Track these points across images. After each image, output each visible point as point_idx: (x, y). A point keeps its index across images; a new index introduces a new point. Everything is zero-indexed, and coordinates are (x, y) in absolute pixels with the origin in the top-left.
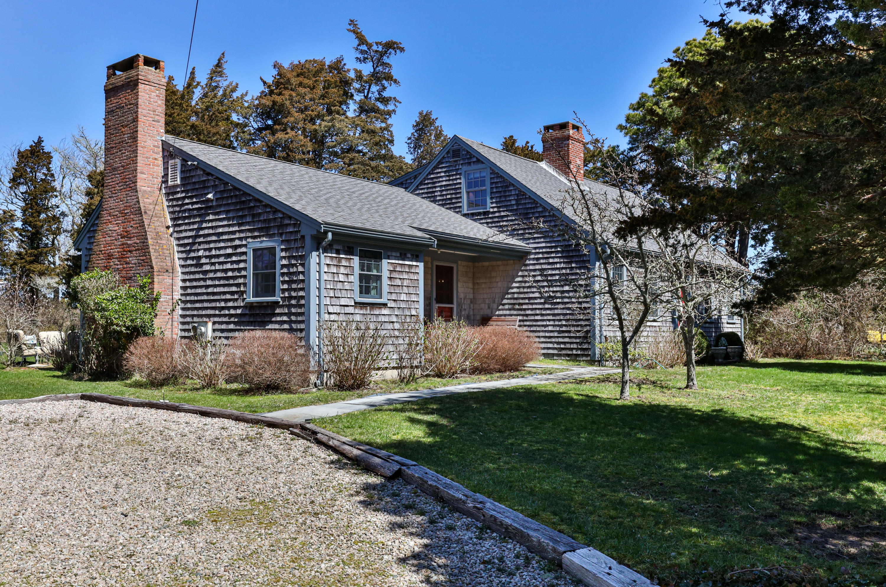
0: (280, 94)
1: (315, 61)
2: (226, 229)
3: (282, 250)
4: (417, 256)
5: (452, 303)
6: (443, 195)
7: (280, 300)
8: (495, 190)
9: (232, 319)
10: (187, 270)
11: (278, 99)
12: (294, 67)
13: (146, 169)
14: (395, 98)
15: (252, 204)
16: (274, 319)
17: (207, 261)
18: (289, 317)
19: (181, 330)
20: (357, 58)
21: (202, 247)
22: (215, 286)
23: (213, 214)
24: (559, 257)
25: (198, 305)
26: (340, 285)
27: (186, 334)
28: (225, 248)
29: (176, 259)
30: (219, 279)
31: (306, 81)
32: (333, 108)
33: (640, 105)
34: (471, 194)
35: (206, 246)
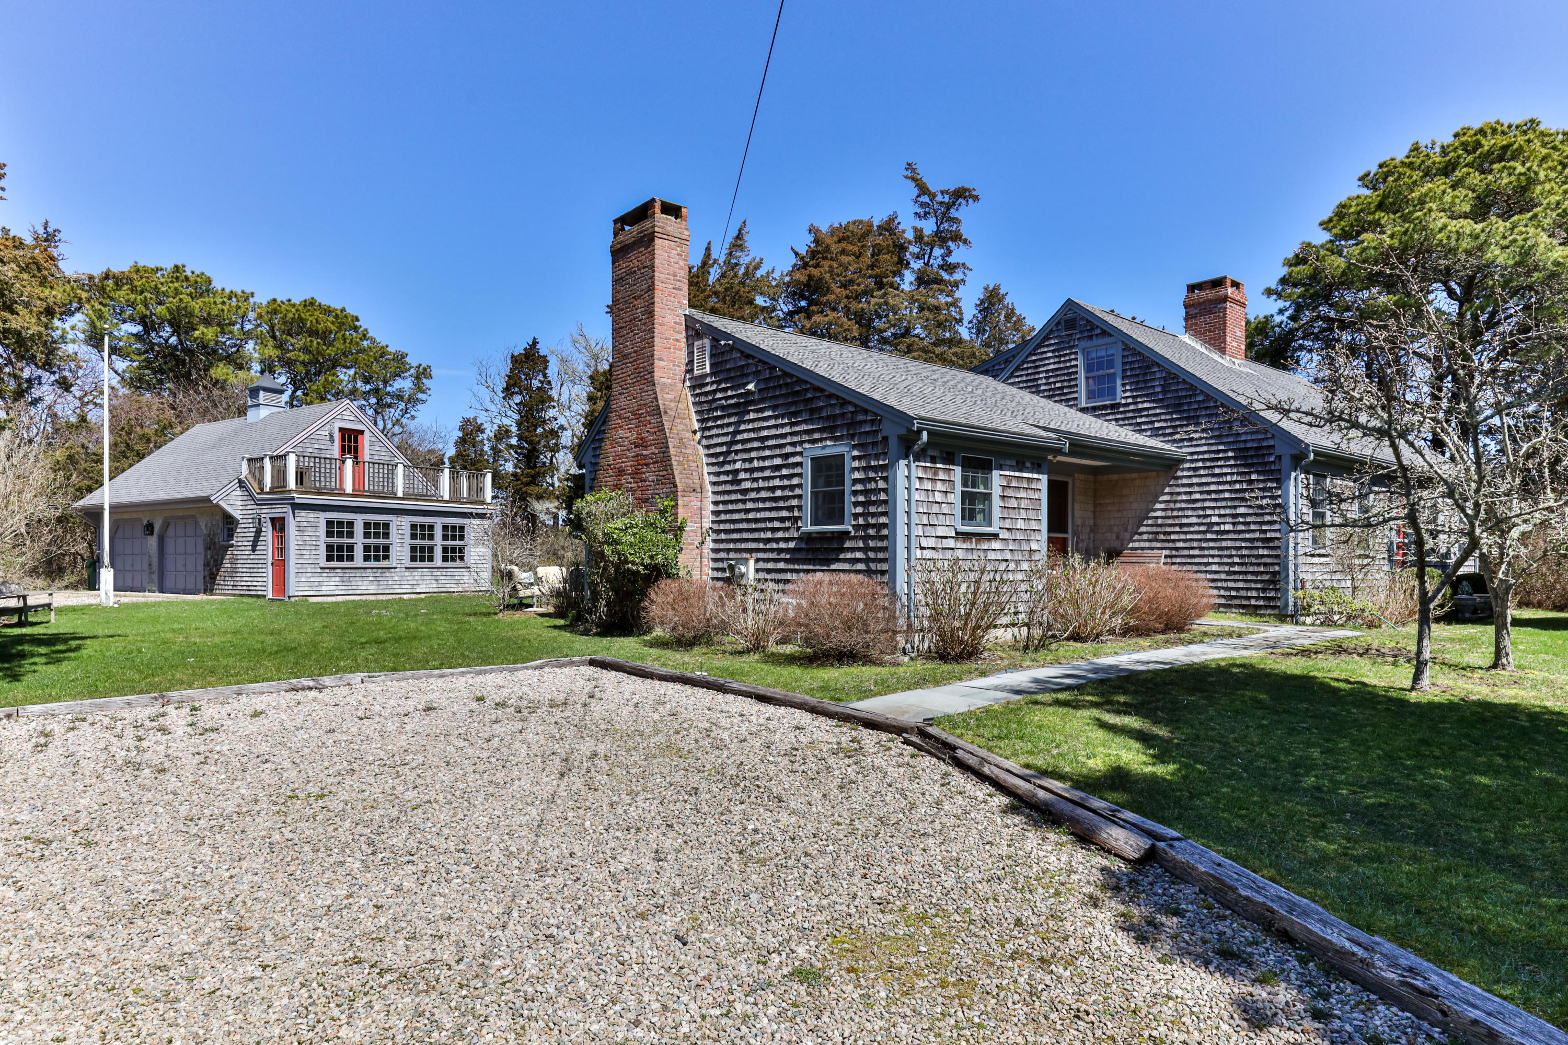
0: (817, 266)
1: (861, 222)
2: (773, 432)
3: (854, 458)
4: (1039, 466)
5: (1066, 532)
6: (1050, 384)
7: (851, 529)
8: (1129, 373)
9: (782, 556)
10: (720, 488)
11: (815, 272)
12: (833, 231)
13: (665, 353)
14: (964, 264)
15: (809, 395)
16: (842, 556)
17: (748, 476)
18: (866, 554)
19: (713, 569)
20: (916, 213)
21: (740, 456)
22: (758, 510)
23: (754, 411)
24: (1231, 466)
25: (735, 536)
26: (935, 509)
27: (720, 575)
28: (772, 457)
29: (706, 475)
30: (764, 500)
31: (850, 247)
32: (885, 280)
33: (1299, 260)
34: (1091, 381)
35: (746, 456)
